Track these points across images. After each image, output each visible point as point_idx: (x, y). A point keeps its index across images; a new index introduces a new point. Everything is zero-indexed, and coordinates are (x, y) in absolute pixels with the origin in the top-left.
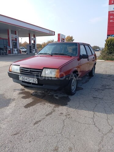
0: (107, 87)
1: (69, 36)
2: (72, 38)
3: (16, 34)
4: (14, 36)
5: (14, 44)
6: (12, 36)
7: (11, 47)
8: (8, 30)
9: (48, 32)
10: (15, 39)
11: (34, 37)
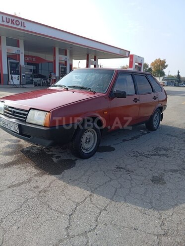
0: (163, 152)
1: (159, 59)
2: (164, 62)
3: (66, 55)
4: (63, 58)
5: (63, 70)
6: (59, 58)
7: (57, 75)
8: (55, 48)
9: (118, 52)
10: (64, 62)
11: (95, 60)
